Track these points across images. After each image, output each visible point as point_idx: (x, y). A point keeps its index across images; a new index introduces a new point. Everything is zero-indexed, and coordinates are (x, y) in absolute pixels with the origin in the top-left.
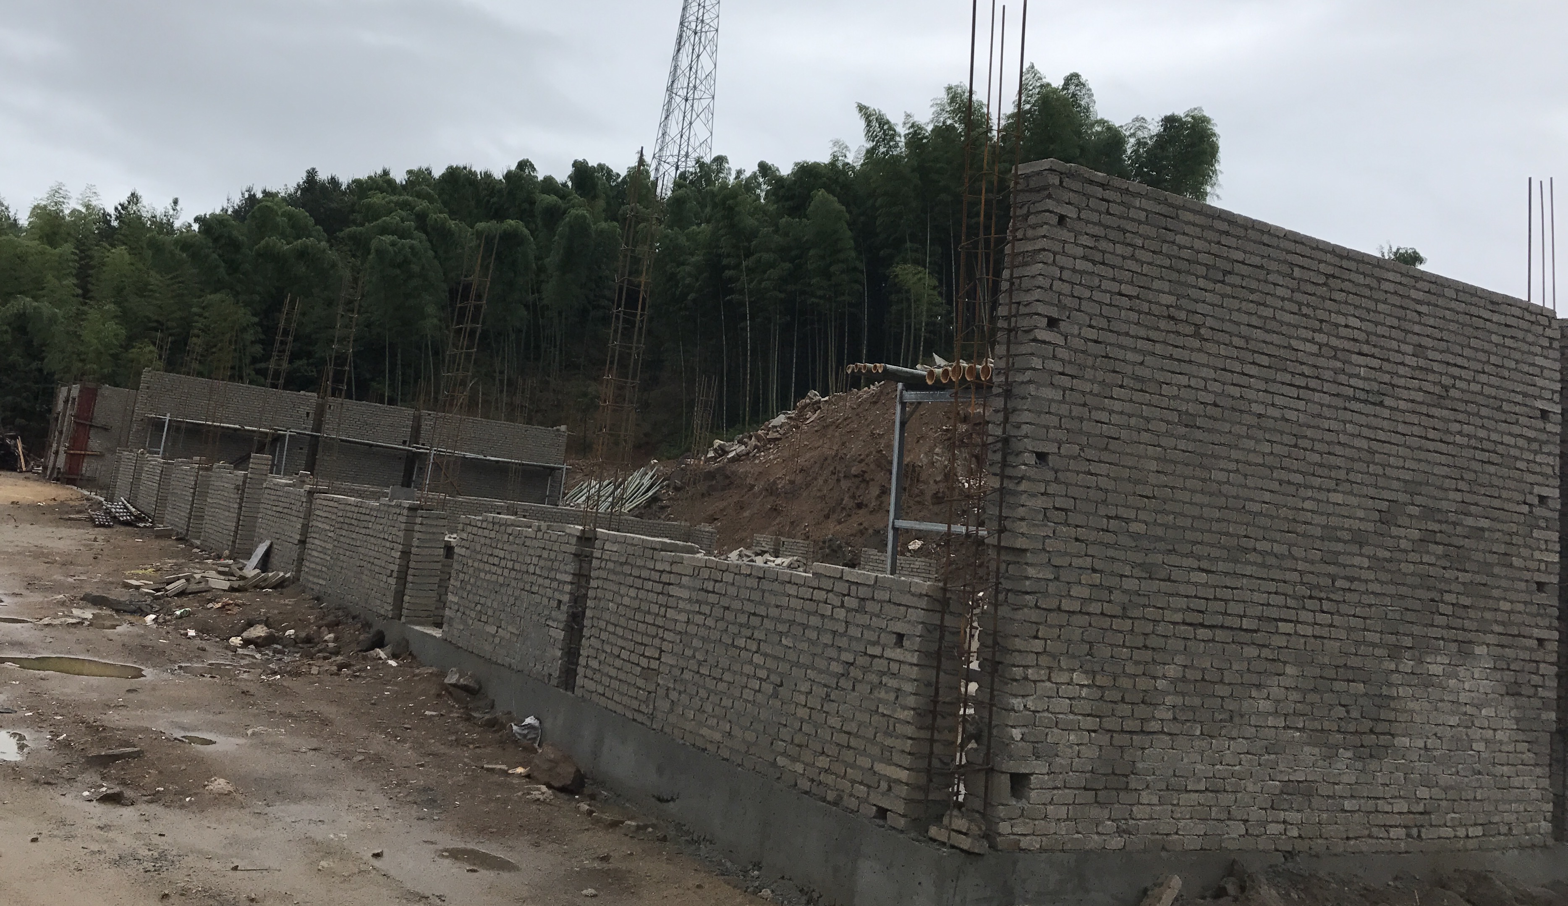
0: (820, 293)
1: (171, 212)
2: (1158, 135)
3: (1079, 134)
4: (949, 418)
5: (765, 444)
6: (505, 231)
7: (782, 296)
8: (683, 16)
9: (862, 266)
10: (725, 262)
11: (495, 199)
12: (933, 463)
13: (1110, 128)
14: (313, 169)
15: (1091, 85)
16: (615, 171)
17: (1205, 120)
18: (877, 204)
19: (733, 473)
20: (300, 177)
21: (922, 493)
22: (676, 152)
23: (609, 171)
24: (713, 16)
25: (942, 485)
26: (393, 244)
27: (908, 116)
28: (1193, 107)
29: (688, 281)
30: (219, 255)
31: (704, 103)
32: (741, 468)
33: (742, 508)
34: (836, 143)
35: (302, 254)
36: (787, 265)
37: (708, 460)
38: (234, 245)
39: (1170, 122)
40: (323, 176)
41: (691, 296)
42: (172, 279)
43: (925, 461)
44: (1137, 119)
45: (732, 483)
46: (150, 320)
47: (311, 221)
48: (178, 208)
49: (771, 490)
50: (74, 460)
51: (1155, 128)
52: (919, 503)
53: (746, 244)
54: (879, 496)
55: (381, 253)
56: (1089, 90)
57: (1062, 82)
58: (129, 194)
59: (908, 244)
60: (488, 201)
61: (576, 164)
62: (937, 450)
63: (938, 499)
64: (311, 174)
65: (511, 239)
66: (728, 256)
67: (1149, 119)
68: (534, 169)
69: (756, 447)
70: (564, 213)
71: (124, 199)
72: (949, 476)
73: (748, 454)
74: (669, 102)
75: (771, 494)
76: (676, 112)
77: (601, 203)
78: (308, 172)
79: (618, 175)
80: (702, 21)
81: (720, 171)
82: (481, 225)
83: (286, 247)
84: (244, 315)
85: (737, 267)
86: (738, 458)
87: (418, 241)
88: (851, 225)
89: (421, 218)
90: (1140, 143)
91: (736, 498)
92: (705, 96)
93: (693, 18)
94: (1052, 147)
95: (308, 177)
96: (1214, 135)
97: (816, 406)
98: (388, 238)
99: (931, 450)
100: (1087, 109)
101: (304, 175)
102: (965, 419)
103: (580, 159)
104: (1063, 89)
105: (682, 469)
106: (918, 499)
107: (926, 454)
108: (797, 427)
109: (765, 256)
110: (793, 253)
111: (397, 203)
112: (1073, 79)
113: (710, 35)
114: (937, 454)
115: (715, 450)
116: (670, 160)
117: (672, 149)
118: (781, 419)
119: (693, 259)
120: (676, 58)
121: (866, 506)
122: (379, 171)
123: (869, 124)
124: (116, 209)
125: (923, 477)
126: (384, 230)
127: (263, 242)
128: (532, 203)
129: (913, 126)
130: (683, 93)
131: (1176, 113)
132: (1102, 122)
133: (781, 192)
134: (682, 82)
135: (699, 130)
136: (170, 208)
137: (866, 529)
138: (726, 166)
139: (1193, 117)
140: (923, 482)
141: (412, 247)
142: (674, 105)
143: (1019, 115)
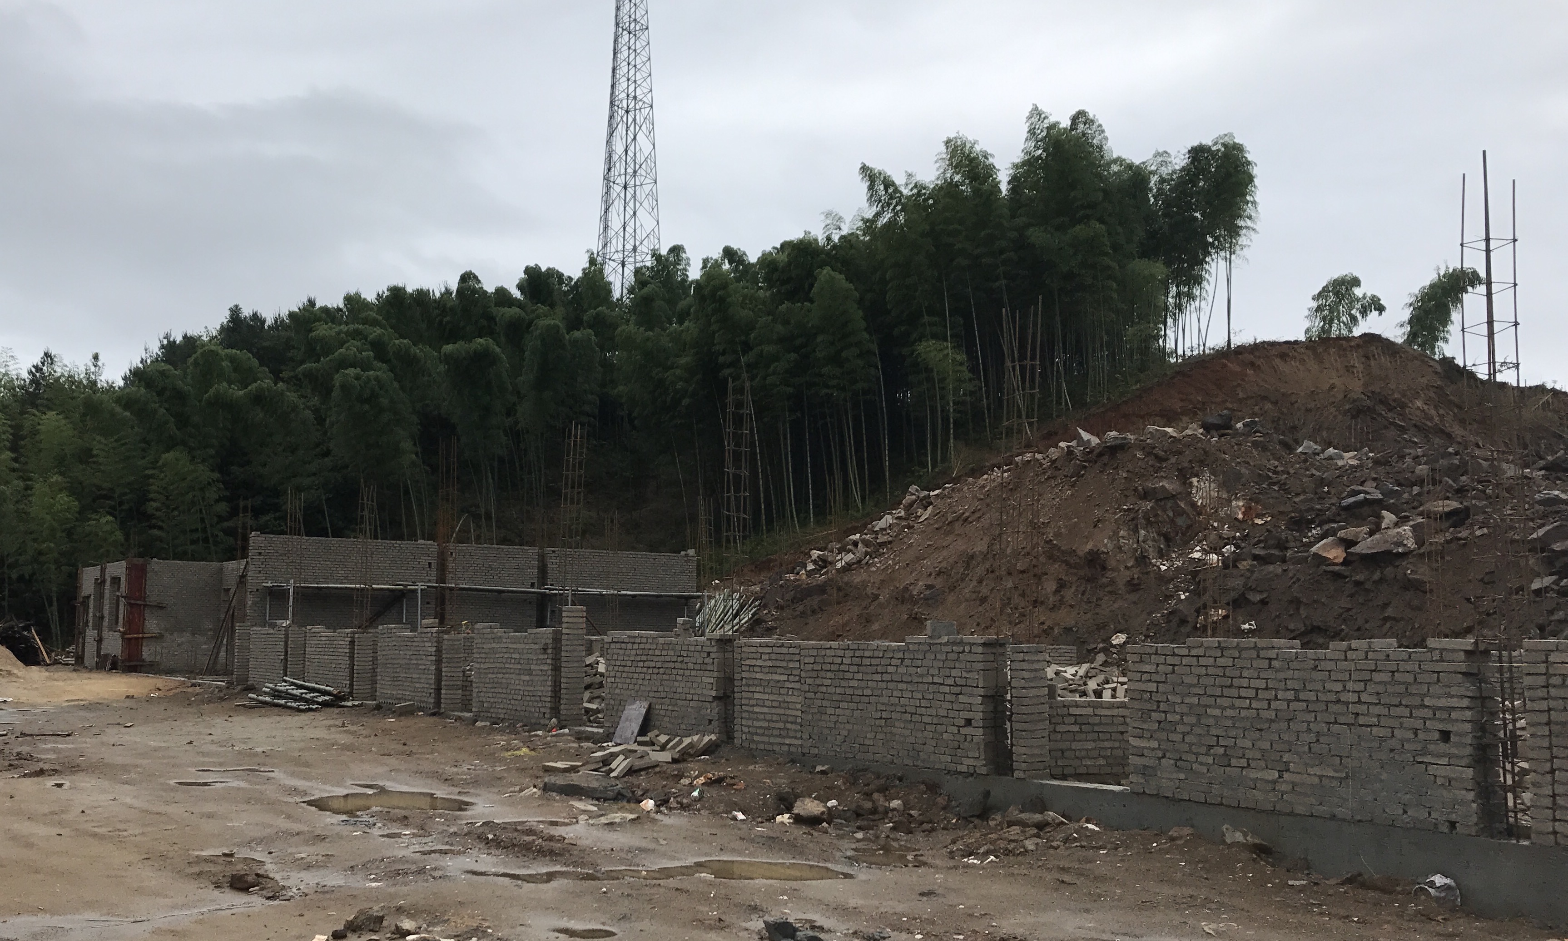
0: (834, 382)
1: (93, 369)
2: (1183, 169)
3: (1099, 176)
4: (1126, 496)
5: (876, 549)
6: (475, 352)
7: (790, 390)
8: (612, 94)
9: (875, 348)
10: (721, 359)
11: (448, 318)
12: (1120, 548)
13: (1130, 166)
14: (236, 306)
15: (1101, 120)
16: (566, 273)
17: (1238, 148)
18: (888, 276)
19: (847, 584)
20: (223, 317)
21: (1113, 582)
22: (620, 248)
23: (560, 275)
24: (646, 91)
25: (1135, 570)
26: (357, 378)
27: (910, 175)
28: (1222, 133)
29: (680, 385)
30: (167, 410)
31: (647, 188)
32: (857, 578)
33: (868, 621)
34: (828, 215)
35: (258, 399)
36: (793, 356)
37: (810, 574)
38: (180, 396)
39: (1198, 153)
40: (246, 312)
41: (686, 402)
42: (116, 441)
43: (1110, 546)
44: (1158, 154)
45: (846, 595)
46: (99, 488)
47: (255, 362)
48: (100, 363)
49: (903, 597)
50: (133, 645)
51: (1179, 161)
52: (1110, 592)
53: (743, 338)
54: (1057, 591)
55: (345, 388)
56: (1100, 126)
57: (1069, 123)
58: (42, 355)
59: (926, 319)
60: (441, 322)
61: (528, 270)
62: (1122, 533)
63: (1133, 586)
64: (235, 312)
65: (483, 358)
66: (724, 353)
67: (1173, 153)
68: (479, 282)
69: (867, 554)
70: (530, 324)
71: (37, 360)
72: (1142, 560)
73: (859, 562)
74: (608, 192)
75: (903, 603)
76: (616, 203)
77: (560, 311)
78: (231, 310)
79: (570, 278)
80: (635, 98)
81: (678, 261)
82: (448, 348)
83: (241, 393)
84: (204, 473)
85: (734, 364)
86: (848, 567)
87: (380, 372)
88: (860, 302)
89: (378, 347)
90: (1162, 181)
91: (857, 611)
92: (647, 181)
93: (624, 95)
94: (1072, 194)
95: (231, 317)
96: (1249, 163)
97: (926, 503)
98: (351, 371)
99: (1116, 533)
100: (1100, 148)
101: (228, 314)
102: (1145, 495)
103: (532, 265)
104: (1072, 129)
105: (781, 586)
106: (1109, 589)
107: (1110, 538)
108: (910, 527)
109: (768, 349)
110: (798, 342)
111: (347, 333)
112: (1080, 117)
113: (645, 112)
114: (1123, 537)
115: (814, 562)
116: (615, 257)
117: (616, 244)
118: (888, 520)
119: (683, 361)
120: (609, 142)
121: (1042, 603)
122: (305, 301)
123: (871, 188)
124: (30, 372)
125: (1112, 563)
126: (343, 364)
127: (212, 391)
128: (491, 318)
129: (916, 186)
130: (621, 180)
131: (1204, 143)
132: (1119, 161)
133: (775, 276)
134: (619, 168)
135: (645, 220)
136: (90, 364)
137: (1052, 628)
138: (684, 256)
139: (1224, 145)
140: (1113, 570)
141: (377, 379)
142: (614, 195)
143: (1029, 164)
